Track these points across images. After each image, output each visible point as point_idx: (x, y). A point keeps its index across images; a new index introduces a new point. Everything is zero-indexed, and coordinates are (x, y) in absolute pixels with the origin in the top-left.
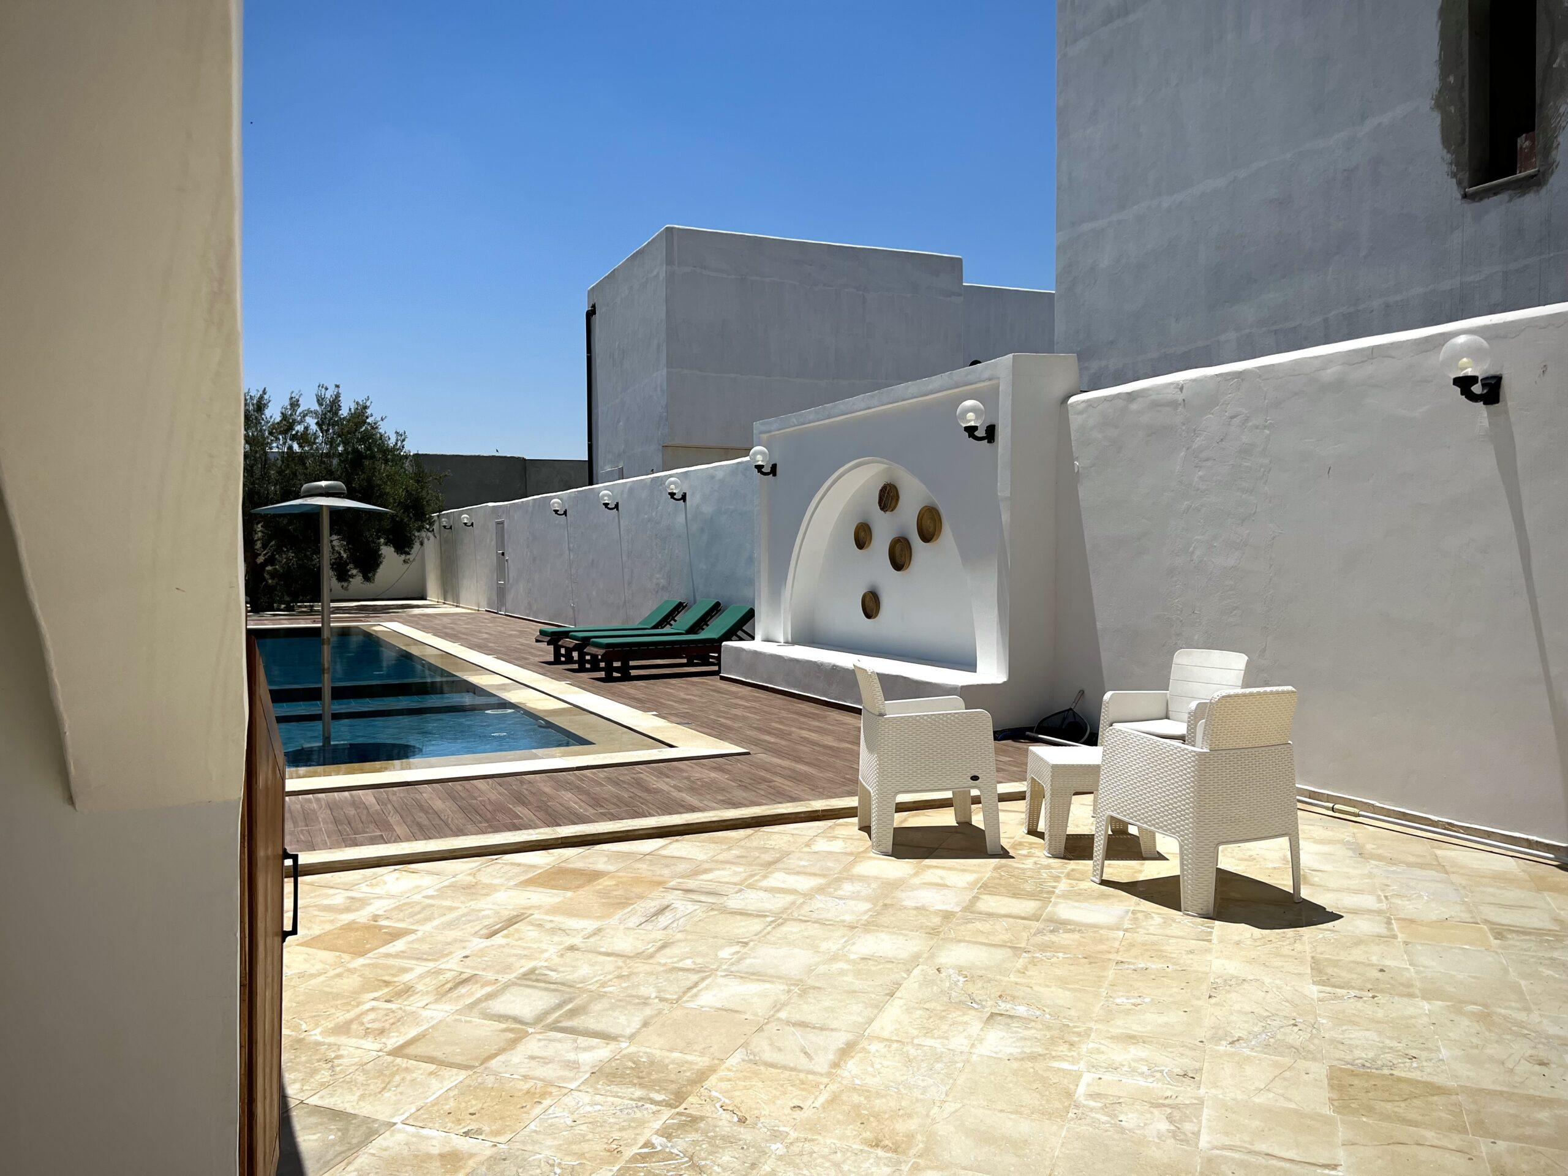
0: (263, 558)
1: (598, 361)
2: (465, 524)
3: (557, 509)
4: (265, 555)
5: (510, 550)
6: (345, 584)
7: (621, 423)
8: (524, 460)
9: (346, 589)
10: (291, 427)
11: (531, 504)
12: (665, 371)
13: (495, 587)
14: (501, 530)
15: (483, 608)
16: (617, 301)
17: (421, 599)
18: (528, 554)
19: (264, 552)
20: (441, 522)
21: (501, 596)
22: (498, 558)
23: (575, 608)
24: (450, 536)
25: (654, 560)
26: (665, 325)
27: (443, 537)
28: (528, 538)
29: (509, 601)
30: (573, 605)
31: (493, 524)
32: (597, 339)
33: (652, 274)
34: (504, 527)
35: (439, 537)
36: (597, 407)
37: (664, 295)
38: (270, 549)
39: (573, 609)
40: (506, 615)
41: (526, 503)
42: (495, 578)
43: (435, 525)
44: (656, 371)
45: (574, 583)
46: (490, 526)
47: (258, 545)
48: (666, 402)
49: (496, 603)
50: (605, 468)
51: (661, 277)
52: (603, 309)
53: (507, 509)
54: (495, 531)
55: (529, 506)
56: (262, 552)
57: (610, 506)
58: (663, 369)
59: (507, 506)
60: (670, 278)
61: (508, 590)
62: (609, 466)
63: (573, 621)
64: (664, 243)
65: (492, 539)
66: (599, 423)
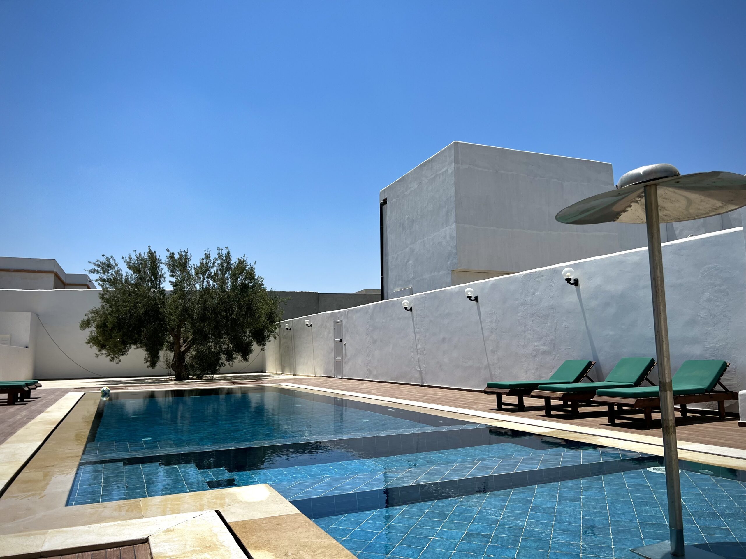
0: (184, 348)
1: (388, 230)
2: (307, 325)
3: (406, 306)
4: (185, 346)
5: (348, 338)
6: (231, 363)
7: (410, 262)
8: (318, 294)
9: (231, 366)
10: (208, 269)
11: (371, 307)
12: (454, 226)
13: (332, 361)
14: (338, 326)
15: (320, 374)
16: (406, 193)
17: (262, 372)
18: (368, 339)
19: (185, 345)
20: (285, 326)
21: (338, 367)
22: (335, 343)
23: (422, 372)
24: (290, 334)
25: (529, 332)
26: (454, 199)
27: (283, 335)
28: (368, 329)
29: (347, 370)
30: (419, 369)
31: (333, 324)
32: (387, 218)
33: (441, 172)
34: (341, 325)
35: (280, 335)
36: (387, 256)
37: (453, 181)
38: (188, 343)
39: (420, 372)
40: (343, 378)
41: (366, 307)
42: (333, 355)
43: (278, 328)
44: (446, 227)
45: (421, 354)
46: (330, 325)
47: (181, 341)
48: (455, 244)
49: (333, 371)
50: (395, 290)
51: (450, 171)
52: (394, 200)
53: (345, 313)
54: (333, 328)
55: (369, 309)
56: (183, 345)
57: (471, 298)
58: (452, 225)
59: (345, 311)
60: (457, 171)
61: (345, 363)
62: (399, 288)
63: (419, 380)
64: (453, 152)
65: (329, 333)
66: (390, 265)
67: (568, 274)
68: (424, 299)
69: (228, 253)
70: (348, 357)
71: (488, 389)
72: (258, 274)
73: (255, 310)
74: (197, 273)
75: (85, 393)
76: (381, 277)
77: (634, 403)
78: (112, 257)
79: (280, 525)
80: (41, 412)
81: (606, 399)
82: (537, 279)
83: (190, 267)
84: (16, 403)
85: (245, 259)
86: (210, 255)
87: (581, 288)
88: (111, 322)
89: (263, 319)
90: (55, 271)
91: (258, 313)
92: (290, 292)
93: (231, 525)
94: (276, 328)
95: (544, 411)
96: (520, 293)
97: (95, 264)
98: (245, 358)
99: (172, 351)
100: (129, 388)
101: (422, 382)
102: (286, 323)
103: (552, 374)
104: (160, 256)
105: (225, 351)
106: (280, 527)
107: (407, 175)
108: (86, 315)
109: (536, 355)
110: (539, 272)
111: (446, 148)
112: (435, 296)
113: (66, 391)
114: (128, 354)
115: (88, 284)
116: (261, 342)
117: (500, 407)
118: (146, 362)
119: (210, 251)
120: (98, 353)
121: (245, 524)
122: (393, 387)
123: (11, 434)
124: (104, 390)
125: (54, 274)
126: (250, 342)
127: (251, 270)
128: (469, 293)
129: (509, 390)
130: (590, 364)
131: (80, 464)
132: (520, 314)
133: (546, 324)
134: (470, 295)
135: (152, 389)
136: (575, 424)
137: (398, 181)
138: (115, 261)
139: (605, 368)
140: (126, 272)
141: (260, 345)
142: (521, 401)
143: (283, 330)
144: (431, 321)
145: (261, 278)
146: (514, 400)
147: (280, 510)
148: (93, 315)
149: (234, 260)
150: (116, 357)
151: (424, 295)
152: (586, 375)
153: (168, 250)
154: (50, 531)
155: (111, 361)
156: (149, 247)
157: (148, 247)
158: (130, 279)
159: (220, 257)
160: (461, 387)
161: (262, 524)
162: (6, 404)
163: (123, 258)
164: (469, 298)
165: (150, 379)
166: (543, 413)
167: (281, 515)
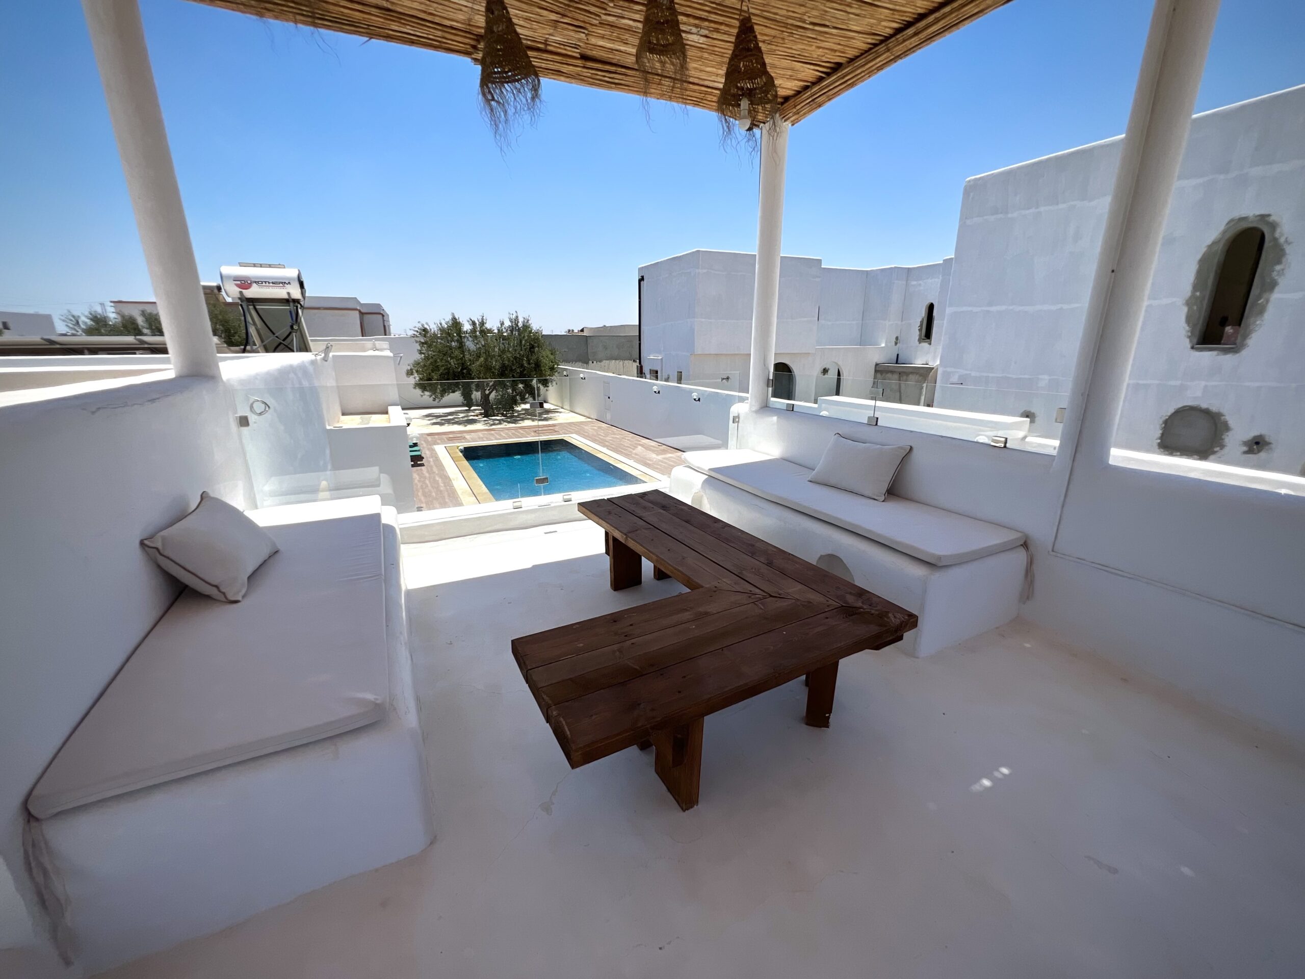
0: (489, 392)
2: (582, 378)
3: (656, 390)
10: (503, 333)
15: (594, 416)
19: (488, 388)
20: (563, 372)
24: (567, 379)
27: (563, 381)
32: (644, 294)
35: (560, 381)
38: (491, 387)
41: (627, 379)
50: (650, 356)
52: (650, 281)
58: (692, 318)
62: (653, 356)
78: (427, 324)
83: (488, 332)
86: (503, 321)
90: (358, 308)
94: (556, 374)
97: (415, 331)
102: (564, 369)
104: (463, 323)
108: (409, 365)
114: (447, 394)
116: (545, 383)
119: (502, 316)
120: (422, 394)
125: (358, 312)
126: (537, 384)
137: (653, 264)
138: (429, 326)
141: (545, 386)
143: (562, 375)
148: (415, 366)
149: (522, 323)
151: (667, 384)
153: (468, 317)
155: (434, 400)
156: (453, 314)
159: (511, 321)
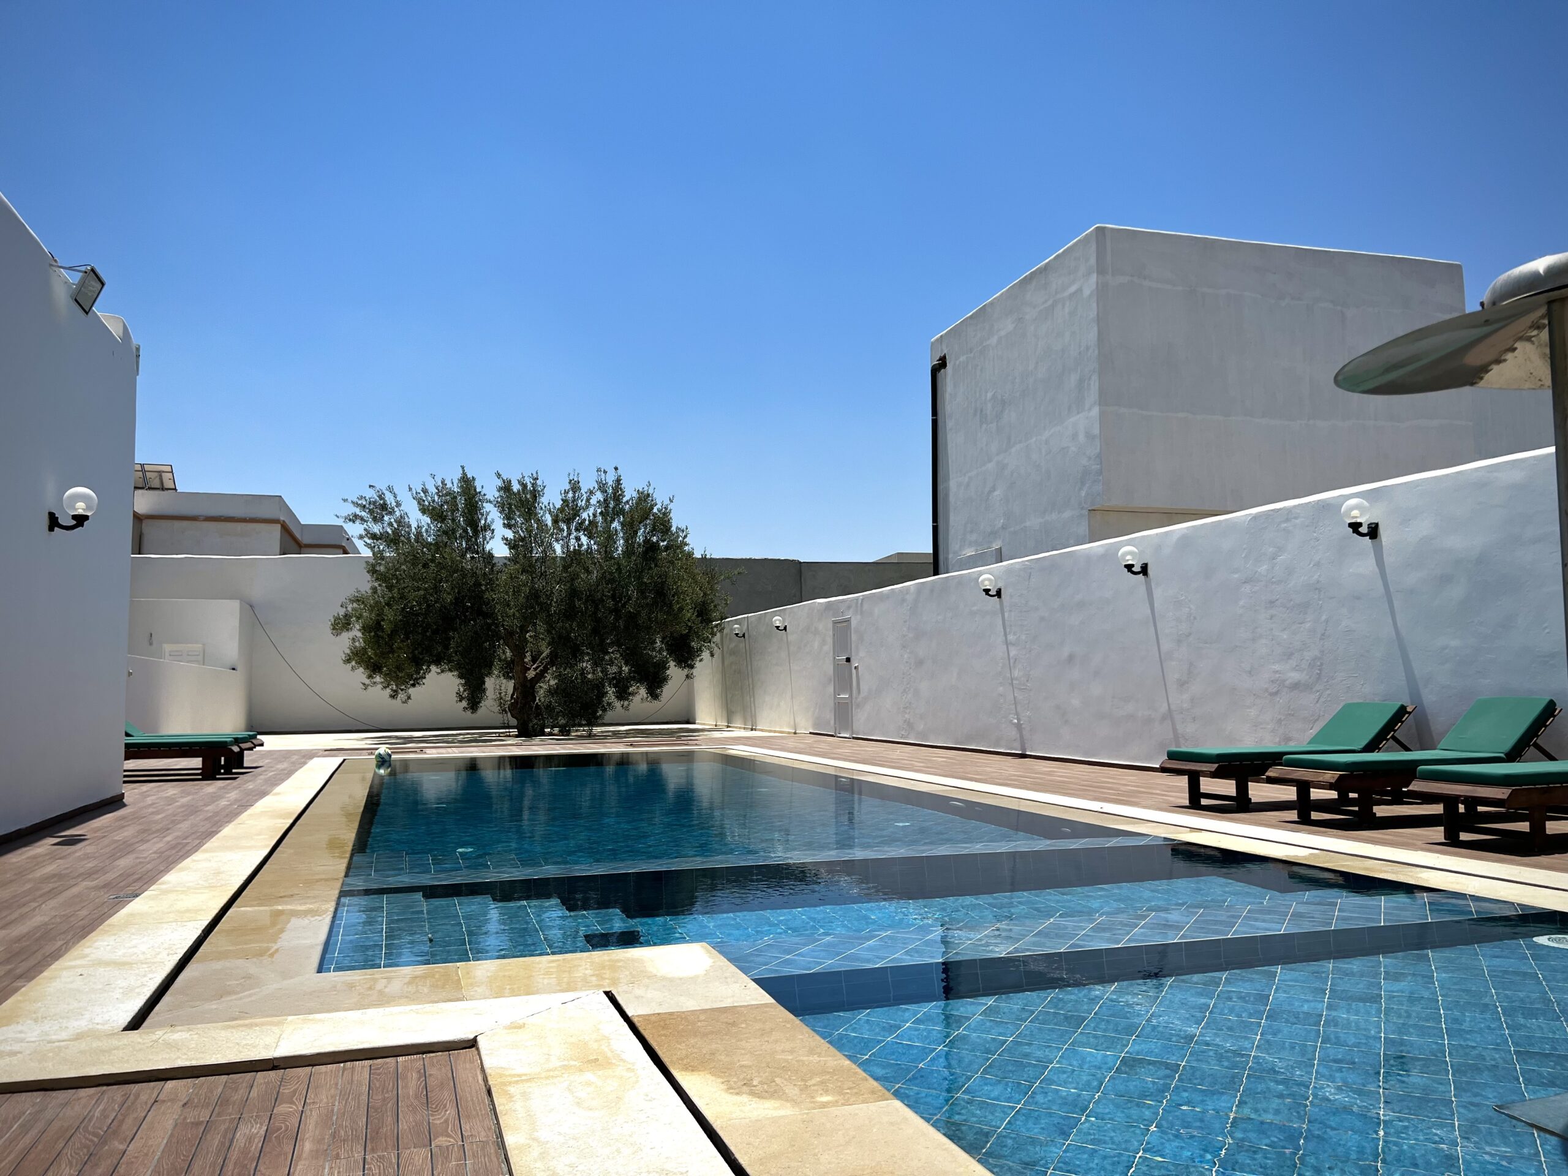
0: (534, 673)
1: (949, 424)
2: (777, 627)
3: (988, 587)
4: (535, 669)
5: (862, 654)
6: (626, 703)
7: (997, 493)
8: (801, 563)
9: (627, 708)
10: (576, 512)
11: (912, 589)
12: (1095, 411)
13: (831, 703)
14: (842, 629)
15: (806, 729)
16: (988, 343)
17: (688, 722)
18: (906, 656)
19: (534, 666)
20: (732, 630)
21: (843, 714)
22: (836, 666)
23: (1023, 726)
24: (742, 645)
25: (1264, 641)
26: (1096, 352)
27: (728, 648)
28: (904, 636)
29: (861, 720)
30: (1016, 721)
31: (830, 625)
32: (947, 396)
33: (1066, 294)
34: (849, 627)
35: (723, 648)
36: (947, 479)
37: (1093, 314)
38: (541, 662)
39: (1019, 726)
40: (854, 738)
41: (901, 590)
42: (831, 689)
43: (718, 634)
44: (1078, 413)
45: (1020, 689)
46: (825, 626)
47: (528, 659)
48: (1098, 450)
49: (832, 722)
50: (964, 553)
51: (1087, 292)
52: (962, 358)
53: (857, 603)
54: (831, 633)
55: (907, 594)
56: (532, 666)
57: (1134, 569)
58: (1090, 409)
59: (857, 599)
60: (1102, 291)
61: (858, 706)
62: (973, 549)
63: (1017, 744)
64: (1093, 247)
65: (824, 642)
66: (952, 499)
67: (1355, 513)
68: (1027, 572)
69: (618, 481)
70: (863, 694)
71: (1169, 763)
72: (677, 522)
73: (673, 596)
74: (555, 521)
75: (344, 760)
76: (933, 526)
77: (1505, 797)
78: (390, 489)
79: (734, 1024)
80: (263, 794)
81: (1439, 788)
82: (1284, 525)
83: (542, 508)
84: (218, 776)
85: (651, 492)
86: (579, 482)
87: (1384, 543)
88: (390, 620)
89: (689, 614)
90: (282, 518)
91: (678, 602)
92: (742, 560)
93: (635, 1020)
94: (713, 634)
95: (1296, 812)
96: (1243, 556)
97: (356, 504)
98: (654, 695)
99: (511, 678)
100: (428, 751)
101: (1023, 748)
102: (735, 623)
103: (1313, 732)
104: (482, 487)
105: (614, 678)
106: (734, 1030)
107: (991, 303)
108: (342, 606)
109: (1278, 691)
110: (1289, 510)
111: (1080, 240)
112: (1052, 566)
113: (308, 755)
114: (424, 684)
115: (343, 545)
116: (686, 662)
117: (1196, 801)
118: (461, 701)
119: (578, 474)
121: (665, 1020)
122: (958, 758)
123: (210, 834)
124: (380, 754)
125: (279, 526)
126: (664, 661)
127: (664, 514)
128: (1128, 557)
129: (1216, 765)
130: (1402, 711)
131: (343, 894)
132: (1241, 603)
133: (1301, 624)
134: (1130, 562)
135: (472, 752)
136: (1365, 840)
137: (971, 317)
138: (394, 496)
139: (1437, 724)
140: (417, 519)
141: (685, 667)
142: (1242, 789)
143: (728, 637)
144: (1042, 619)
145: (683, 531)
146: (1227, 787)
147: (733, 996)
148: (355, 605)
149: (629, 494)
150: (402, 690)
151: (1027, 563)
152: (1393, 736)
153: (499, 475)
154: (290, 1018)
155: (393, 697)
156: (463, 467)
157: (461, 469)
158: (425, 534)
159: (602, 487)
160: (1109, 759)
161: (699, 1021)
162: (200, 777)
163: (410, 489)
164: (1129, 567)
165: (468, 734)
166: (1293, 815)
167: (736, 1004)
